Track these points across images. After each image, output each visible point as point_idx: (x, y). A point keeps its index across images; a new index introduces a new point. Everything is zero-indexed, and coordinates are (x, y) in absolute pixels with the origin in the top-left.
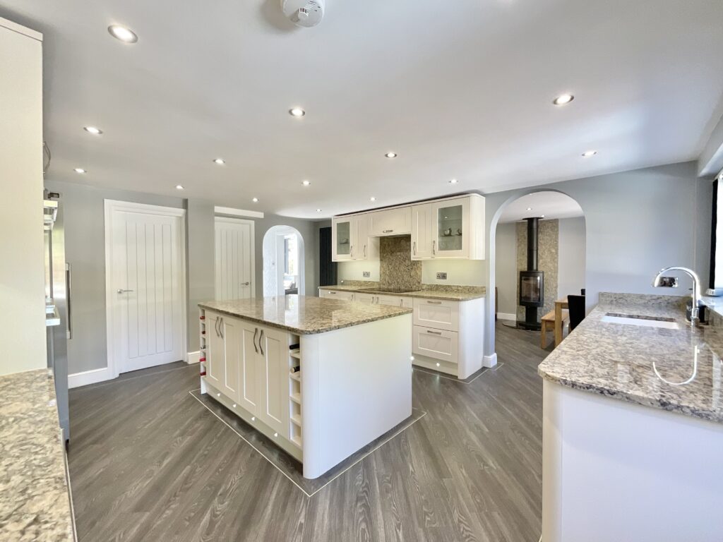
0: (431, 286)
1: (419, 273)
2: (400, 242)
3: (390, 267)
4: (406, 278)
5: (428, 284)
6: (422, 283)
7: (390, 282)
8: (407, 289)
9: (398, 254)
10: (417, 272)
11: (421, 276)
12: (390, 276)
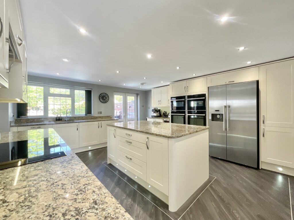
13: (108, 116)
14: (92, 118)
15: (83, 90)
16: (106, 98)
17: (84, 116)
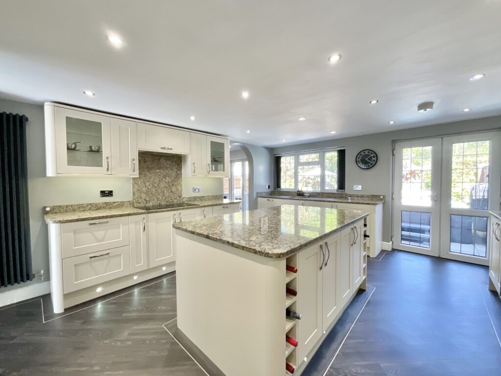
0: (190, 198)
1: (180, 189)
2: (159, 159)
3: (147, 184)
4: (167, 194)
5: (188, 197)
6: (183, 196)
7: (147, 199)
8: (168, 204)
9: (158, 171)
10: (178, 187)
11: (181, 191)
12: (147, 193)
13: (374, 196)
14: (343, 197)
15: (335, 151)
16: (370, 159)
17: (336, 192)
